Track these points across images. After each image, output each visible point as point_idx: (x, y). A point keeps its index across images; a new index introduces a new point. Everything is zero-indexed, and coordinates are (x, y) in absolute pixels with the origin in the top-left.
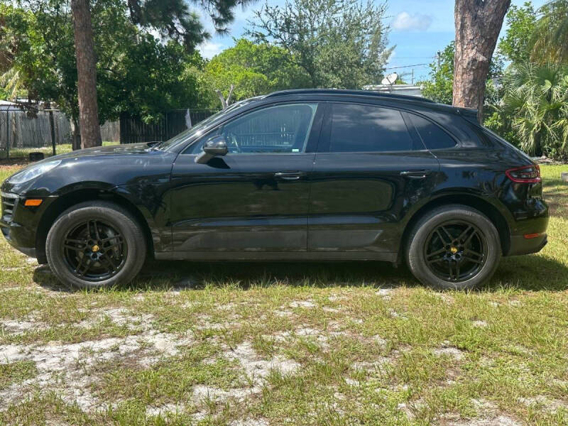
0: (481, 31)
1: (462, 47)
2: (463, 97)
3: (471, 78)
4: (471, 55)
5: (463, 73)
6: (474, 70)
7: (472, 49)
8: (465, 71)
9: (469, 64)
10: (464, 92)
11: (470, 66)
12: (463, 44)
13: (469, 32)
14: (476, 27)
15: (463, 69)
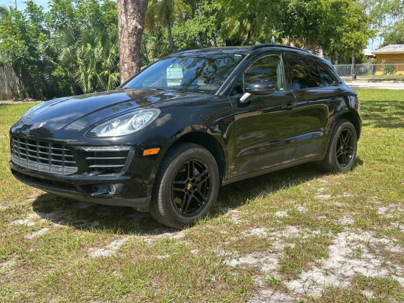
0: (138, 7)
1: (126, 17)
2: (130, 54)
3: (135, 40)
4: (134, 24)
5: (129, 37)
6: (136, 35)
7: (134, 19)
8: (130, 35)
9: (133, 30)
10: (131, 50)
11: (133, 32)
12: (126, 15)
13: (130, 7)
14: (134, 4)
15: (129, 33)
